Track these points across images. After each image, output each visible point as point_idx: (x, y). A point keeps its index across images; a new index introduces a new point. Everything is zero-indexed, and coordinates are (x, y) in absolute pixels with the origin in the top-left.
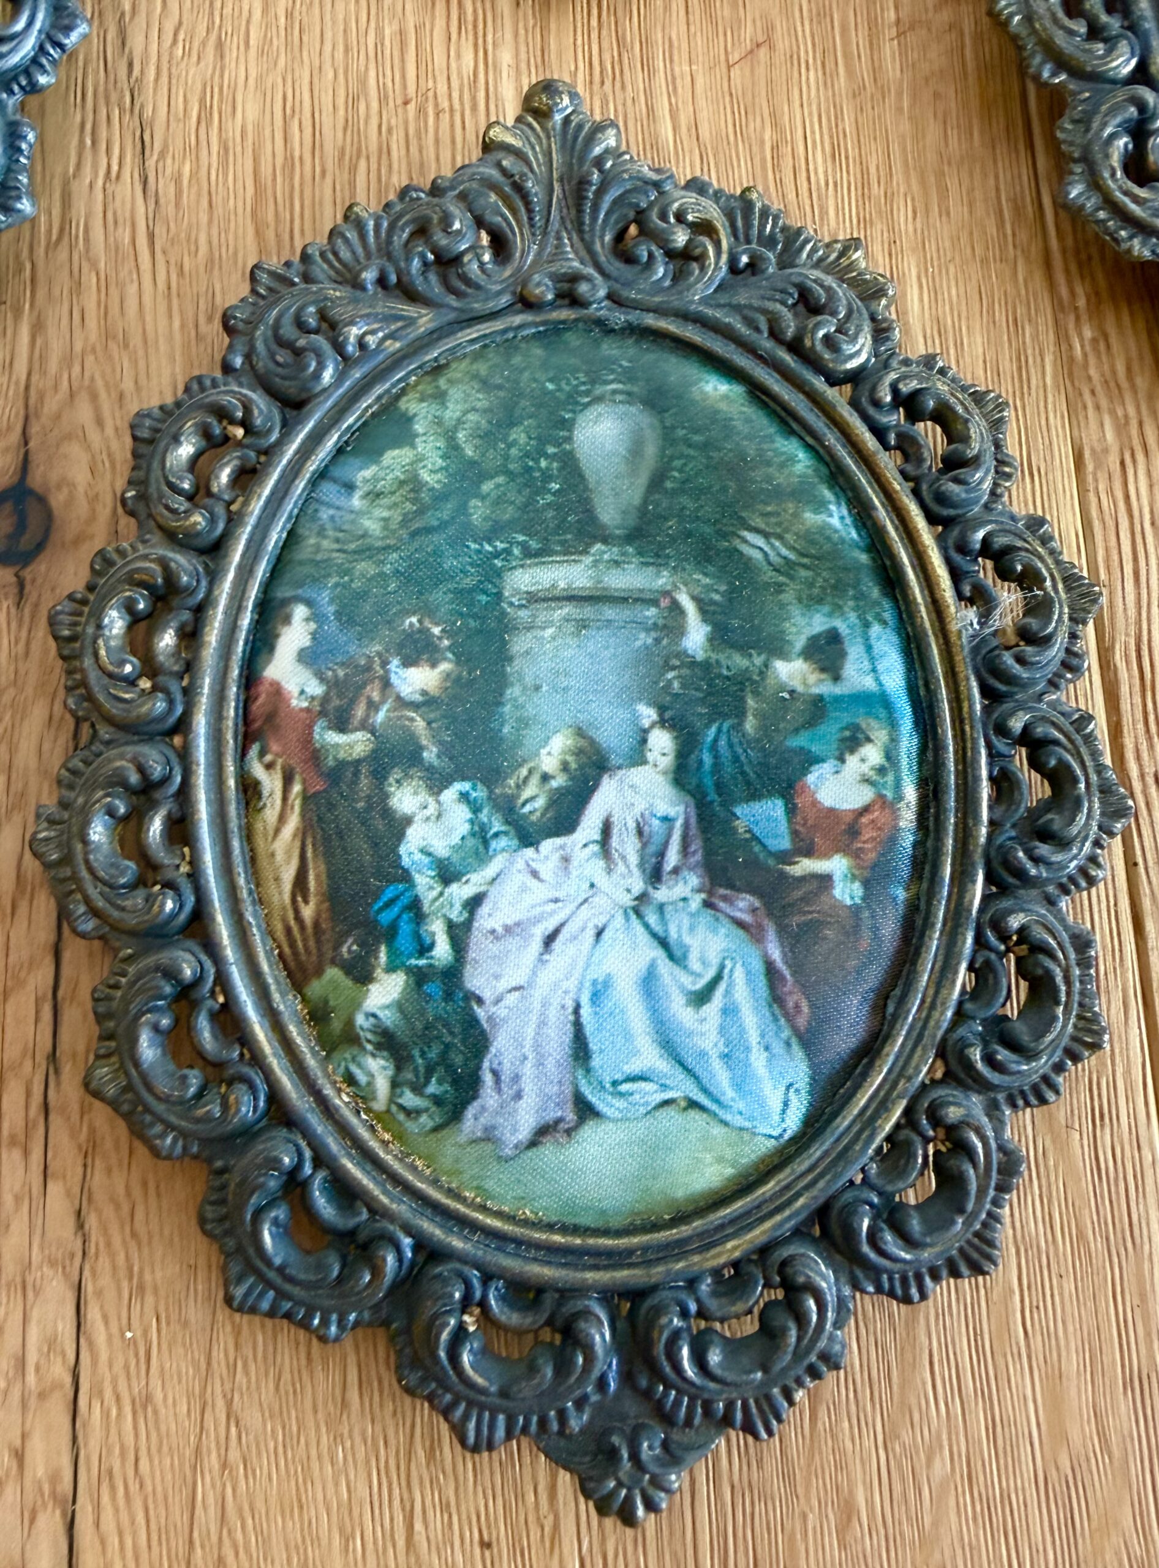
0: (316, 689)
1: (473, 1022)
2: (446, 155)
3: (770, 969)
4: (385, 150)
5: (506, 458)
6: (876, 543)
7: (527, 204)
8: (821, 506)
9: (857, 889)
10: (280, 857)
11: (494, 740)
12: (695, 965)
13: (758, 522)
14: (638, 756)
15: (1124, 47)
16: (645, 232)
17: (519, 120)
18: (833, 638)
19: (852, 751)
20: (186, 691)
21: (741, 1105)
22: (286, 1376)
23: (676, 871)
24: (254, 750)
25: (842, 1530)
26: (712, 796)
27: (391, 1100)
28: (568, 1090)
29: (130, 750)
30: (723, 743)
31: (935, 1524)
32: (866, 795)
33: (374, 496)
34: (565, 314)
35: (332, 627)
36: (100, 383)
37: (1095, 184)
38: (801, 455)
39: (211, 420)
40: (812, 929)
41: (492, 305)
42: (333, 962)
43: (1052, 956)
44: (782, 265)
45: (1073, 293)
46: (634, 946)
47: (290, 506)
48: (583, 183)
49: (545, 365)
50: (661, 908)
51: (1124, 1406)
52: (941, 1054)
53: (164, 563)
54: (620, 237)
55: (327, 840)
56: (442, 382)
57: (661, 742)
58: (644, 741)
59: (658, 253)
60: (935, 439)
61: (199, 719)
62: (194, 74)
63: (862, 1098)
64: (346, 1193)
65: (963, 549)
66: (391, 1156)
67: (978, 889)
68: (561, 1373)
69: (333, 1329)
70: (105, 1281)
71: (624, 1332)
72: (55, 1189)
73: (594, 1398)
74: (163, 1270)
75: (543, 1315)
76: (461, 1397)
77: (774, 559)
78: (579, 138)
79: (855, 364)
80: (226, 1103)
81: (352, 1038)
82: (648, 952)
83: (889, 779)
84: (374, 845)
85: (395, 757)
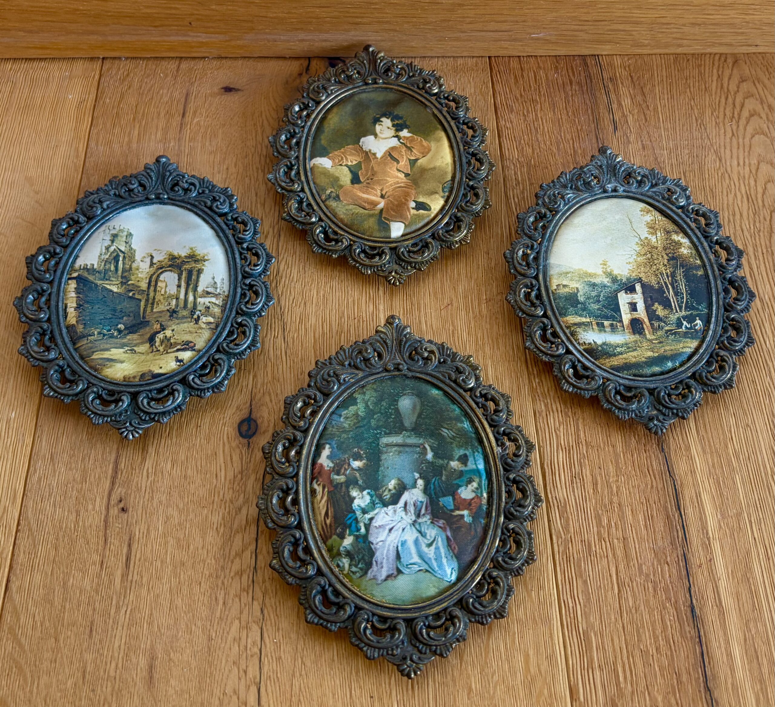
0: (331, 465)
1: (371, 549)
2: (365, 332)
3: (448, 538)
4: (349, 331)
5: (381, 409)
6: (477, 432)
7: (387, 346)
8: (462, 422)
9: (471, 519)
10: (321, 508)
11: (377, 480)
12: (428, 537)
13: (446, 426)
14: (414, 486)
15: (539, 308)
16: (417, 353)
17: (385, 325)
18: (465, 456)
19: (470, 484)
20: (298, 466)
21: (439, 572)
22: (318, 652)
23: (424, 515)
24: (315, 481)
25: (469, 694)
26: (433, 496)
27: (349, 570)
28: (395, 566)
29: (284, 480)
30: (436, 482)
31: (494, 693)
32: (473, 495)
33: (347, 418)
34: (397, 373)
35: (335, 450)
36: (271, 391)
37: (533, 342)
38: (457, 409)
39: (306, 398)
40: (459, 528)
41: (377, 371)
42: (334, 534)
43: (521, 536)
44: (452, 361)
45: (533, 370)
46: (412, 533)
47: (325, 419)
48: (401, 341)
49: (391, 386)
50: (420, 524)
51: (546, 663)
52: (492, 561)
53: (294, 434)
54: (410, 354)
55: (334, 502)
56: (364, 390)
57: (420, 482)
58: (416, 482)
59: (420, 358)
60: (491, 405)
61: (301, 473)
62: (298, 311)
63: (471, 572)
64: (337, 593)
65: (498, 433)
66: (349, 585)
67: (502, 519)
68: (392, 637)
69: (333, 627)
70: (269, 627)
71: (409, 630)
72: (255, 603)
73: (401, 646)
74: (284, 624)
75: (387, 625)
76: (366, 644)
77: (450, 435)
78: (400, 330)
79: (470, 386)
80: (307, 569)
81: (339, 554)
82: (416, 534)
83: (479, 491)
84: (346, 504)
85: (351, 482)
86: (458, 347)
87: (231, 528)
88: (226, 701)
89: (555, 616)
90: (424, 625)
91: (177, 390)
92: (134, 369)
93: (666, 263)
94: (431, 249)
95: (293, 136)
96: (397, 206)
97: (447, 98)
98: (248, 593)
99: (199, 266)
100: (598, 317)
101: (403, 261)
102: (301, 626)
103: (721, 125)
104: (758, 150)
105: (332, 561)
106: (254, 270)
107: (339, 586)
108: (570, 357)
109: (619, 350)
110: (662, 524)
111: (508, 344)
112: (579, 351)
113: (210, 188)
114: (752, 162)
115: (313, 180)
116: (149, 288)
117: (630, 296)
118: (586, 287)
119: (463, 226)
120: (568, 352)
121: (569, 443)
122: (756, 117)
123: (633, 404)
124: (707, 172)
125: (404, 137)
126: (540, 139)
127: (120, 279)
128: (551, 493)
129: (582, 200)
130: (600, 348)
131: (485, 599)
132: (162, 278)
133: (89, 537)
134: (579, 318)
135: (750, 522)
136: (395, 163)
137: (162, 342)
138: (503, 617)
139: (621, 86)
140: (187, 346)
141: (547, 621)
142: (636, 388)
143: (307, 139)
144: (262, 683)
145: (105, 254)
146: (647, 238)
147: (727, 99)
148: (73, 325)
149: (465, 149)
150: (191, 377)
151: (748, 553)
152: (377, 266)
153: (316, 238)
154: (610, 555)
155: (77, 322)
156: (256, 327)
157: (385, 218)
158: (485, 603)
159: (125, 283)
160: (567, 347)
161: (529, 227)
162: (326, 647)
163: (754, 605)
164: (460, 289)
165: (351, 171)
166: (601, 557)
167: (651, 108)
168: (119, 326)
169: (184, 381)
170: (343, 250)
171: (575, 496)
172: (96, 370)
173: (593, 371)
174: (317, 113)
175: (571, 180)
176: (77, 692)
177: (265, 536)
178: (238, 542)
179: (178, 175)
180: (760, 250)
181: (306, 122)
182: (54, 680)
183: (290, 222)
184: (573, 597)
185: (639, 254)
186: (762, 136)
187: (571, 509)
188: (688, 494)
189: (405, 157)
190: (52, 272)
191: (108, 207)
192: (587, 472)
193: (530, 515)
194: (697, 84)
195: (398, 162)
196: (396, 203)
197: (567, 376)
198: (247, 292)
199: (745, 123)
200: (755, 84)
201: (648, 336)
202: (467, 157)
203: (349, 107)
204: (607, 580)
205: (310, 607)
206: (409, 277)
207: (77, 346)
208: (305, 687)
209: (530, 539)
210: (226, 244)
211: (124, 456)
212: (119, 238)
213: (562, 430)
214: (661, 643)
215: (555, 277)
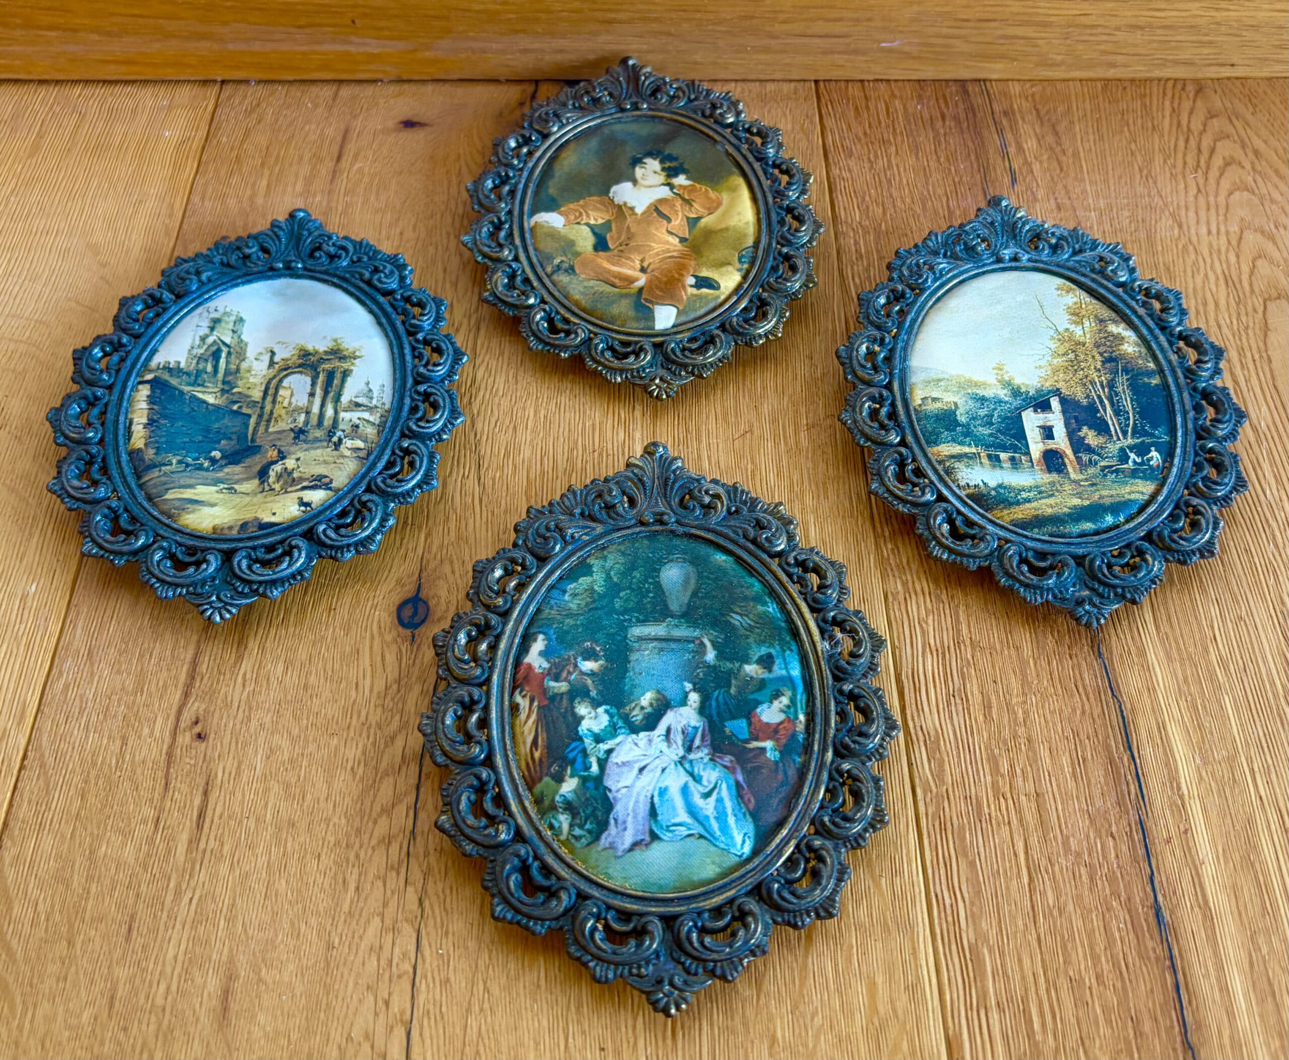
0: (546, 665)
1: (607, 799)
2: (610, 469)
3: (738, 784)
4: (584, 468)
5: (631, 583)
6: (790, 621)
7: (644, 486)
8: (765, 604)
9: (777, 754)
10: (526, 732)
11: (622, 691)
12: (705, 782)
13: (738, 610)
14: (684, 702)
15: (893, 433)
16: (692, 498)
17: (642, 456)
18: (770, 656)
19: (776, 699)
20: (490, 668)
21: (723, 839)
22: (512, 972)
23: (698, 747)
24: (518, 691)
25: (771, 1047)
26: (715, 718)
27: (569, 833)
28: (647, 828)
29: (466, 688)
30: (721, 697)
31: (815, 1047)
32: (782, 717)
34: (658, 528)
35: (554, 643)
36: (454, 557)
37: (883, 483)
38: (756, 584)
39: (509, 564)
40: (758, 769)
41: (627, 524)
42: (547, 775)
43: (862, 782)
44: (749, 511)
45: (883, 531)
46: (678, 776)
47: (538, 597)
48: (667, 479)
49: (649, 547)
50: (691, 762)
51: (904, 998)
52: (812, 823)
53: (486, 617)
54: (682, 500)
55: (547, 724)
56: (605, 553)
57: (694, 698)
58: (687, 697)
59: (697, 506)
60: (814, 579)
61: (495, 678)
62: (503, 438)
63: (777, 840)
64: (547, 871)
65: (825, 621)
66: (568, 858)
67: (830, 755)
68: (639, 945)
69: (539, 927)
70: (431, 929)
71: (669, 936)
72: (410, 889)
73: (654, 961)
74: (457, 925)
75: (632, 925)
76: (595, 957)
77: (745, 624)
78: (666, 463)
79: (779, 548)
80: (497, 830)
81: (553, 808)
82: (684, 778)
83: (792, 710)
84: (568, 726)
85: (578, 692)
86: (759, 490)
87: (376, 768)
88: (351, 1051)
89: (920, 920)
90: (695, 926)
91: (297, 547)
92: (230, 516)
93: (1099, 367)
94: (718, 344)
95: (503, 183)
96: (666, 283)
97: (748, 131)
98: (398, 873)
99: (345, 365)
100: (991, 446)
101: (674, 362)
102: (486, 929)
103: (1180, 177)
104: (1240, 212)
105: (541, 819)
106: (433, 371)
107: (550, 860)
108: (944, 505)
109: (1024, 495)
110: (1102, 772)
111: (841, 492)
112: (959, 498)
113: (371, 254)
114: (1231, 230)
115: (534, 244)
116: (264, 398)
117: (1041, 416)
118: (970, 402)
119: (771, 312)
120: (941, 498)
121: (942, 642)
122: (1234, 167)
123: (1050, 578)
124: (1159, 243)
125: (680, 186)
126: (894, 195)
127: (220, 385)
128: (913, 720)
129: (962, 273)
130: (993, 493)
131: (801, 886)
132: (285, 383)
133: (140, 778)
134: (959, 447)
135: (1252, 771)
136: (665, 222)
137: (279, 477)
138: (831, 916)
139: (1020, 122)
140: (320, 482)
141: (909, 928)
142: (1053, 554)
143: (526, 186)
144: (415, 1022)
145: (199, 346)
146: (1067, 330)
147: (1187, 141)
148: (140, 450)
149: (775, 203)
150: (322, 528)
151: (1250, 821)
152: (632, 370)
153: (534, 327)
154: (1015, 822)
155: (146, 445)
156: (432, 456)
157: (646, 300)
158: (800, 891)
159: (228, 391)
160: (939, 491)
161: (877, 311)
162: (526, 964)
163: (1264, 908)
164: (766, 409)
165: (594, 233)
166: (999, 824)
167: (1070, 152)
168: (213, 453)
169: (309, 535)
170: (577, 346)
171: (953, 725)
172: (170, 517)
173: (982, 528)
174: (544, 150)
175: (945, 244)
176: (98, 1031)
177: (433, 782)
178: (386, 791)
179: (320, 235)
180: (1249, 355)
181: (525, 162)
182: (61, 1010)
183: (495, 305)
184: (951, 889)
185: (1055, 354)
186: (1245, 193)
187: (948, 745)
188: (1143, 726)
189: (680, 214)
190: (113, 372)
191: (209, 280)
192: (973, 688)
193: (877, 750)
194: (1140, 121)
195: (669, 220)
196: (665, 279)
197: (938, 535)
198: (420, 404)
199: (1218, 174)
200: (1231, 121)
201: (1073, 476)
202: (778, 214)
203: (594, 143)
204: (1010, 861)
205: (500, 892)
206: (684, 388)
207: (143, 481)
208: (488, 1031)
209: (878, 788)
210: (391, 334)
211: (208, 654)
212: (223, 324)
213: (930, 621)
214: (1105, 966)
215: (920, 386)
